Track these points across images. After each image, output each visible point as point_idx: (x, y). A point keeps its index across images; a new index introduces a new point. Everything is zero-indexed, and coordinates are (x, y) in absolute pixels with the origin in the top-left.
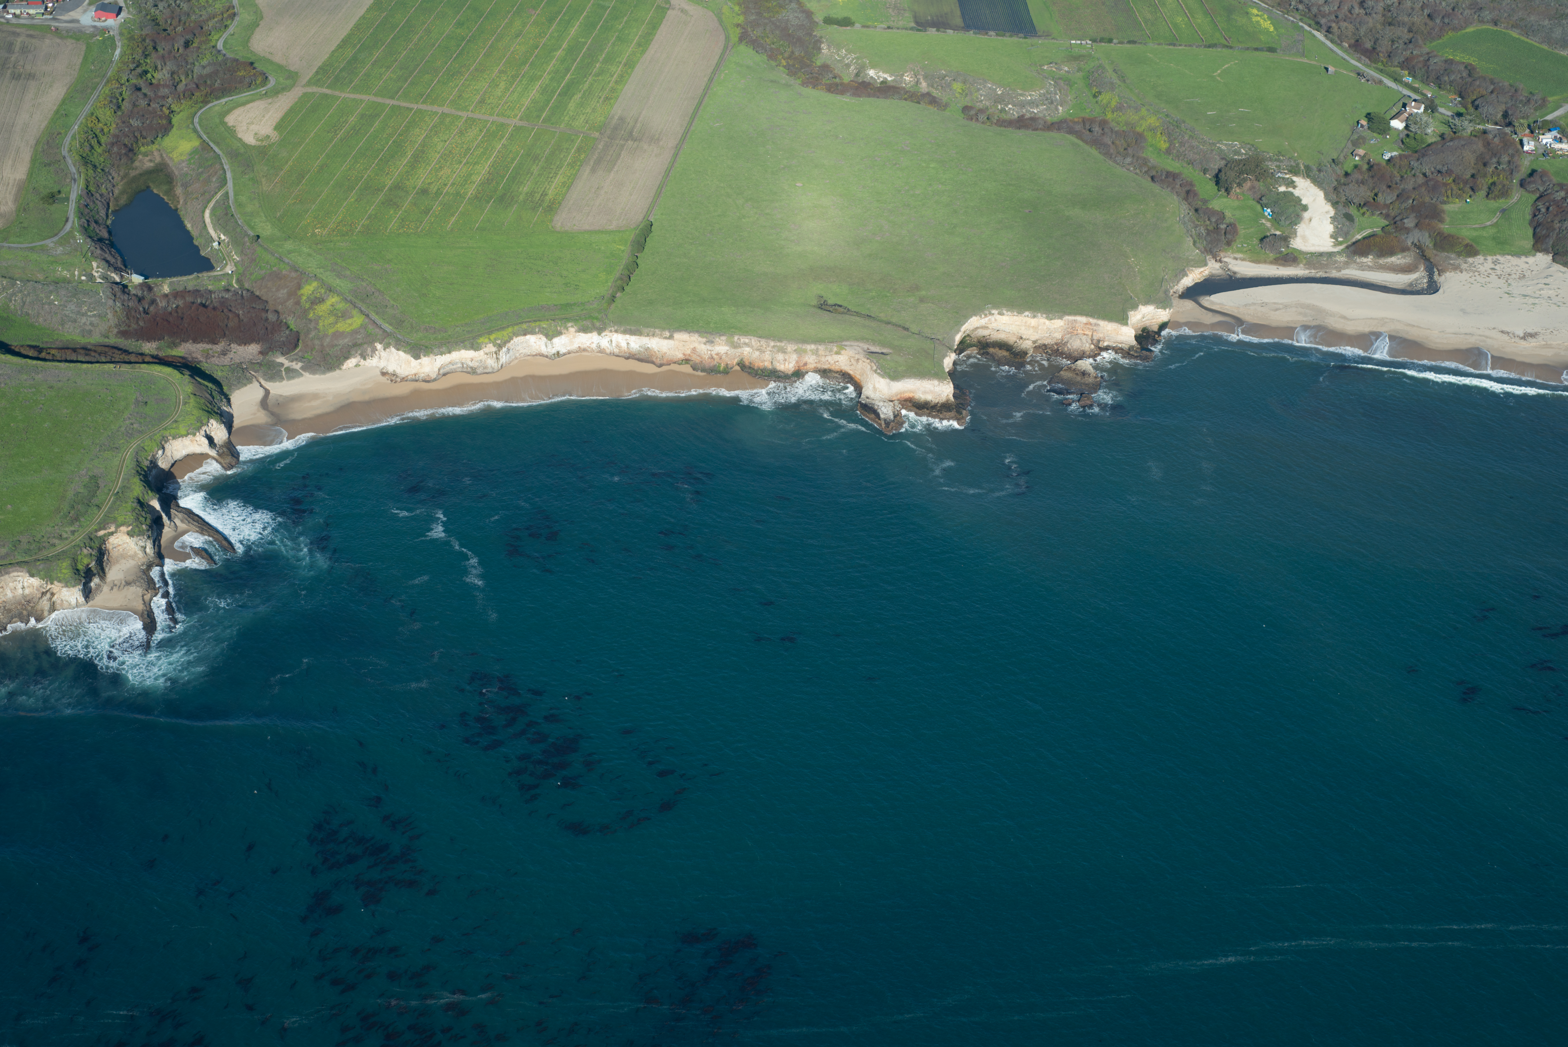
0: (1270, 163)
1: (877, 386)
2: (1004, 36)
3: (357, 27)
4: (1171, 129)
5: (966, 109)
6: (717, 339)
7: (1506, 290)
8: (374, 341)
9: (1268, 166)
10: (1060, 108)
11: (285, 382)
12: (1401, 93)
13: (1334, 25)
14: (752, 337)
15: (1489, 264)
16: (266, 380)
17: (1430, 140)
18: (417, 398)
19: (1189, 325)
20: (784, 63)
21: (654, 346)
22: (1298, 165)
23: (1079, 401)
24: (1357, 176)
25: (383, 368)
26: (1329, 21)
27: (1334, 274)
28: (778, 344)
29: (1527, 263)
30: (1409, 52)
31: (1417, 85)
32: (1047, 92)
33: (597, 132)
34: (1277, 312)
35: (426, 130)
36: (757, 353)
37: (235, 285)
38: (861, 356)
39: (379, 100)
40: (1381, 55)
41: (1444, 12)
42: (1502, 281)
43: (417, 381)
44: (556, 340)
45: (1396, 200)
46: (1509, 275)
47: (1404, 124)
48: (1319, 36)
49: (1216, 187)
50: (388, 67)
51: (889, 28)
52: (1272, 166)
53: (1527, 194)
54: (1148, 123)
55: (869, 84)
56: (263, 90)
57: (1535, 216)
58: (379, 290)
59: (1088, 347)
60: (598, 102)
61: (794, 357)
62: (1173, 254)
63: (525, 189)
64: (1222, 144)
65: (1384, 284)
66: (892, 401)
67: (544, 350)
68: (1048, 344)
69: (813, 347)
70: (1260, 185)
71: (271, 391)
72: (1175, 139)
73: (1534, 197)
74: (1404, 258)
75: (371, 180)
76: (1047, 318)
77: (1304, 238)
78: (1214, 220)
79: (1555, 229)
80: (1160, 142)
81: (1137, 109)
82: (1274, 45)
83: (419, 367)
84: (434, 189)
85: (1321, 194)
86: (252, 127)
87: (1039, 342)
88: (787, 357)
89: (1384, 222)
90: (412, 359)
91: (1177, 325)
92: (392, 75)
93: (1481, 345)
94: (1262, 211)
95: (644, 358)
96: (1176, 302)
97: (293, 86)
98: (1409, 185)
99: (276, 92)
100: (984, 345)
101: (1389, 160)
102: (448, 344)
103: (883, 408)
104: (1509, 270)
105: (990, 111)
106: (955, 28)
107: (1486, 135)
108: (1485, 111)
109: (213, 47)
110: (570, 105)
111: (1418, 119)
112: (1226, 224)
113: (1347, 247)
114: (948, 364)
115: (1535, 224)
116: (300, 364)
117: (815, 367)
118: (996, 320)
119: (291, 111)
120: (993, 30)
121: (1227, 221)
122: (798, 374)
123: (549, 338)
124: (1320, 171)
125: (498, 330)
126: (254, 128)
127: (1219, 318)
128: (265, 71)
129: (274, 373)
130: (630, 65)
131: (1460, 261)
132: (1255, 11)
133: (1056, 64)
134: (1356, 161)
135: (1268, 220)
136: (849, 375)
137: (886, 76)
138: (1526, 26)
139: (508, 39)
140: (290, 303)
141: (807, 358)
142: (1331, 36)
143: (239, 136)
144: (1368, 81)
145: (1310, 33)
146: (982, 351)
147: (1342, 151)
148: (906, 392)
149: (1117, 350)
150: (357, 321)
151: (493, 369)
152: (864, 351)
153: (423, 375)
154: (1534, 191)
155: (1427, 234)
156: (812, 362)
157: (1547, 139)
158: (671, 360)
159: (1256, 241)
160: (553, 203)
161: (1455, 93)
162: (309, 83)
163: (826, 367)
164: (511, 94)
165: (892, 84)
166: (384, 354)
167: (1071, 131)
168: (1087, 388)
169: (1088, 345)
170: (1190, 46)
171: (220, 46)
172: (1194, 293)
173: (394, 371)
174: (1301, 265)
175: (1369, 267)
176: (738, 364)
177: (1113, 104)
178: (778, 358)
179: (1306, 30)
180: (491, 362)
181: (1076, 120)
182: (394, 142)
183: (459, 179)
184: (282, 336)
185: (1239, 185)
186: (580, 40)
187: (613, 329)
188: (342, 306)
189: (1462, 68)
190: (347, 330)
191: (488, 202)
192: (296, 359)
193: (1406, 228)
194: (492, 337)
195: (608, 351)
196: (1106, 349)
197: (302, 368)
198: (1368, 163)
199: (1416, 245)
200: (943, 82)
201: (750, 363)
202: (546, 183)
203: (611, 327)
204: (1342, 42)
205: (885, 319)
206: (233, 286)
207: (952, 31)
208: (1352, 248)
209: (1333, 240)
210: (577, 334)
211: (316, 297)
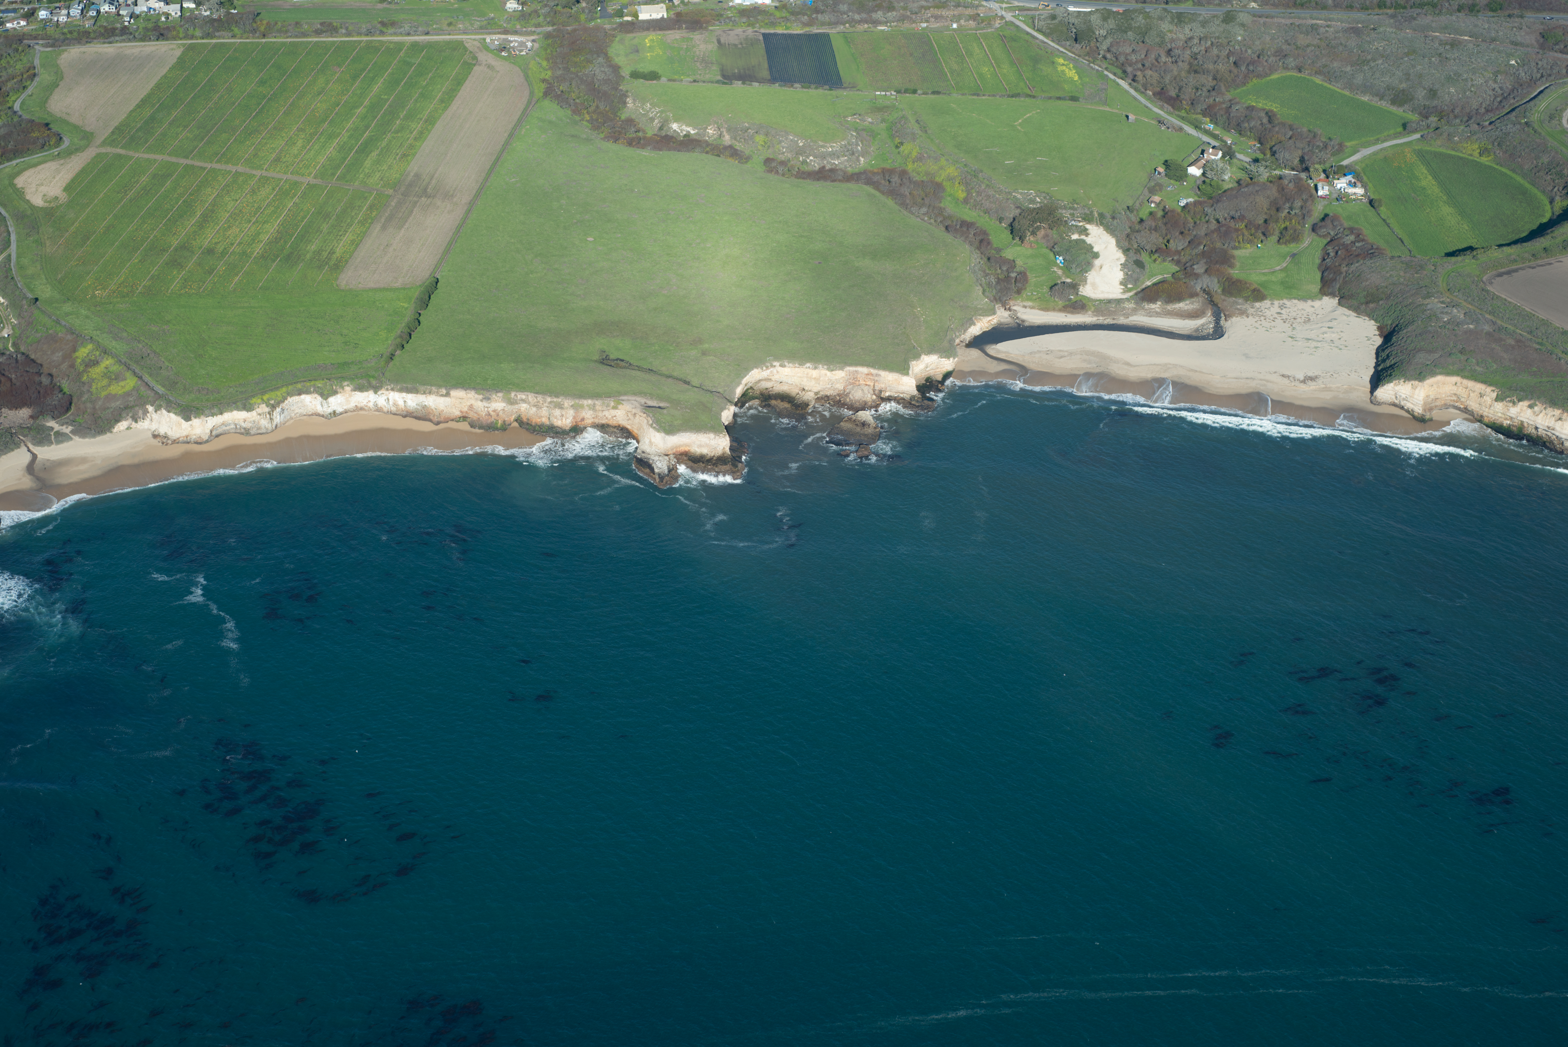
0: (1064, 211)
1: (653, 440)
2: (809, 87)
3: (158, 86)
4: (968, 179)
5: (768, 161)
6: (494, 396)
7: (1290, 334)
8: (145, 404)
9: (1061, 214)
10: (862, 159)
11: (53, 446)
12: (1200, 139)
13: (1139, 73)
14: (529, 393)
15: (1275, 309)
16: (34, 445)
17: (1226, 186)
18: (187, 460)
19: (973, 374)
20: (587, 117)
21: (431, 404)
22: (1092, 212)
23: (856, 451)
24: (1150, 223)
25: (155, 431)
26: (1135, 70)
27: (1122, 321)
28: (555, 400)
29: (1313, 307)
30: (1211, 100)
31: (1217, 132)
32: (848, 143)
33: (391, 189)
34: (1062, 360)
35: (217, 189)
36: (534, 409)
37: (11, 349)
38: (638, 411)
39: (174, 159)
40: (1184, 102)
41: (1250, 59)
42: (1287, 325)
43: (188, 443)
44: (331, 400)
45: (1188, 246)
46: (1295, 319)
47: (1201, 171)
48: (1123, 84)
49: (1011, 236)
50: (185, 127)
51: (695, 81)
52: (1066, 214)
53: (1318, 239)
54: (947, 172)
55: (672, 137)
56: (56, 151)
57: (1324, 260)
58: (155, 352)
59: (870, 397)
60: (395, 159)
61: (571, 412)
62: (962, 303)
63: (312, 247)
64: (1018, 193)
65: (1170, 329)
66: (667, 455)
67: (319, 409)
68: (830, 396)
69: (590, 402)
70: (1054, 234)
71: (39, 456)
72: (972, 188)
73: (1325, 241)
74: (1192, 304)
75: (157, 240)
76: (828, 369)
77: (1094, 285)
78: (1005, 269)
79: (1341, 273)
80: (958, 191)
81: (937, 159)
82: (1077, 95)
83: (190, 429)
84: (220, 248)
85: (1112, 241)
86: (42, 188)
87: (822, 393)
88: (564, 413)
89: (1175, 268)
90: (183, 421)
91: (962, 374)
92: (189, 135)
93: (1262, 389)
94: (1054, 259)
95: (422, 416)
96: (962, 351)
97: (87, 146)
98: (1202, 231)
99: (70, 153)
100: (767, 397)
101: (1184, 207)
102: (219, 406)
103: (658, 462)
104: (1294, 314)
105: (792, 162)
106: (761, 81)
107: (1281, 181)
108: (1282, 156)
109: (9, 108)
110: (366, 162)
111: (1215, 166)
112: (1017, 272)
113: (1136, 294)
114: (727, 417)
115: (1323, 268)
116: (70, 428)
117: (592, 423)
118: (778, 372)
119: (83, 172)
120: (799, 82)
121: (1018, 269)
122: (576, 430)
123: (325, 397)
124: (1113, 218)
125: (272, 390)
126: (43, 189)
127: (1005, 366)
128: (60, 131)
129: (43, 437)
130: (431, 121)
131: (1247, 306)
132: (1061, 61)
133: (860, 115)
134: (1151, 208)
135: (1060, 268)
136: (627, 429)
137: (689, 129)
138: (1329, 73)
139: (310, 96)
140: (64, 366)
141: (584, 414)
142: (1135, 84)
143: (27, 198)
144: (1168, 128)
145: (1114, 81)
146: (764, 404)
147: (1138, 199)
148: (682, 446)
149: (898, 400)
150: (130, 382)
151: (267, 429)
152: (641, 405)
153: (194, 437)
154: (1325, 235)
155: (1216, 280)
156: (589, 417)
157: (1341, 184)
158: (448, 418)
159: (1046, 289)
160: (340, 262)
161: (1255, 140)
162: (104, 144)
163: (604, 422)
164: (307, 152)
165: (695, 137)
166: (155, 416)
167: (869, 182)
168: (866, 439)
169: (869, 396)
170: (994, 96)
171: (17, 107)
172: (980, 342)
173: (166, 433)
174: (1090, 313)
175: (1157, 313)
176: (516, 420)
177: (914, 154)
178: (555, 414)
179: (1111, 79)
180: (264, 423)
181: (876, 171)
182: (184, 201)
183: (247, 238)
184: (55, 399)
185: (1033, 233)
186: (382, 97)
187: (389, 387)
188: (116, 368)
189: (1263, 114)
190: (120, 392)
191: (274, 261)
192: (67, 423)
193: (1195, 274)
194: (265, 397)
195: (385, 410)
196: (889, 399)
197: (72, 432)
198: (1163, 210)
199: (1204, 290)
200: (746, 134)
201: (528, 419)
202: (335, 241)
203: (387, 385)
204: (1146, 90)
205: (666, 373)
206: (9, 350)
207: (757, 84)
208: (1140, 295)
209: (1123, 287)
210: (353, 393)
211: (90, 360)
